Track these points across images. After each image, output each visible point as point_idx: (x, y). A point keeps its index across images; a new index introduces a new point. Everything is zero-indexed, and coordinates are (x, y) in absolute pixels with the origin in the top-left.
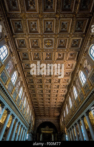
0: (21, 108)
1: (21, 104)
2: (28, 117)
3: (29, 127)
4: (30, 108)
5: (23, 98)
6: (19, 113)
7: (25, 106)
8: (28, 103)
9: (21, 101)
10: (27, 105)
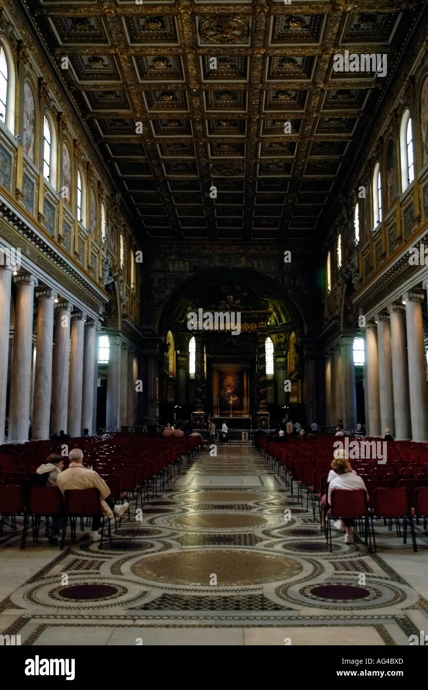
0: (30, 202)
1: (25, 176)
2: (88, 250)
3: (108, 306)
4: (95, 189)
5: (29, 132)
6: (31, 235)
7: (54, 185)
8: (74, 157)
9: (21, 154)
10: (67, 172)
